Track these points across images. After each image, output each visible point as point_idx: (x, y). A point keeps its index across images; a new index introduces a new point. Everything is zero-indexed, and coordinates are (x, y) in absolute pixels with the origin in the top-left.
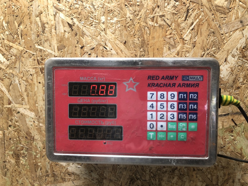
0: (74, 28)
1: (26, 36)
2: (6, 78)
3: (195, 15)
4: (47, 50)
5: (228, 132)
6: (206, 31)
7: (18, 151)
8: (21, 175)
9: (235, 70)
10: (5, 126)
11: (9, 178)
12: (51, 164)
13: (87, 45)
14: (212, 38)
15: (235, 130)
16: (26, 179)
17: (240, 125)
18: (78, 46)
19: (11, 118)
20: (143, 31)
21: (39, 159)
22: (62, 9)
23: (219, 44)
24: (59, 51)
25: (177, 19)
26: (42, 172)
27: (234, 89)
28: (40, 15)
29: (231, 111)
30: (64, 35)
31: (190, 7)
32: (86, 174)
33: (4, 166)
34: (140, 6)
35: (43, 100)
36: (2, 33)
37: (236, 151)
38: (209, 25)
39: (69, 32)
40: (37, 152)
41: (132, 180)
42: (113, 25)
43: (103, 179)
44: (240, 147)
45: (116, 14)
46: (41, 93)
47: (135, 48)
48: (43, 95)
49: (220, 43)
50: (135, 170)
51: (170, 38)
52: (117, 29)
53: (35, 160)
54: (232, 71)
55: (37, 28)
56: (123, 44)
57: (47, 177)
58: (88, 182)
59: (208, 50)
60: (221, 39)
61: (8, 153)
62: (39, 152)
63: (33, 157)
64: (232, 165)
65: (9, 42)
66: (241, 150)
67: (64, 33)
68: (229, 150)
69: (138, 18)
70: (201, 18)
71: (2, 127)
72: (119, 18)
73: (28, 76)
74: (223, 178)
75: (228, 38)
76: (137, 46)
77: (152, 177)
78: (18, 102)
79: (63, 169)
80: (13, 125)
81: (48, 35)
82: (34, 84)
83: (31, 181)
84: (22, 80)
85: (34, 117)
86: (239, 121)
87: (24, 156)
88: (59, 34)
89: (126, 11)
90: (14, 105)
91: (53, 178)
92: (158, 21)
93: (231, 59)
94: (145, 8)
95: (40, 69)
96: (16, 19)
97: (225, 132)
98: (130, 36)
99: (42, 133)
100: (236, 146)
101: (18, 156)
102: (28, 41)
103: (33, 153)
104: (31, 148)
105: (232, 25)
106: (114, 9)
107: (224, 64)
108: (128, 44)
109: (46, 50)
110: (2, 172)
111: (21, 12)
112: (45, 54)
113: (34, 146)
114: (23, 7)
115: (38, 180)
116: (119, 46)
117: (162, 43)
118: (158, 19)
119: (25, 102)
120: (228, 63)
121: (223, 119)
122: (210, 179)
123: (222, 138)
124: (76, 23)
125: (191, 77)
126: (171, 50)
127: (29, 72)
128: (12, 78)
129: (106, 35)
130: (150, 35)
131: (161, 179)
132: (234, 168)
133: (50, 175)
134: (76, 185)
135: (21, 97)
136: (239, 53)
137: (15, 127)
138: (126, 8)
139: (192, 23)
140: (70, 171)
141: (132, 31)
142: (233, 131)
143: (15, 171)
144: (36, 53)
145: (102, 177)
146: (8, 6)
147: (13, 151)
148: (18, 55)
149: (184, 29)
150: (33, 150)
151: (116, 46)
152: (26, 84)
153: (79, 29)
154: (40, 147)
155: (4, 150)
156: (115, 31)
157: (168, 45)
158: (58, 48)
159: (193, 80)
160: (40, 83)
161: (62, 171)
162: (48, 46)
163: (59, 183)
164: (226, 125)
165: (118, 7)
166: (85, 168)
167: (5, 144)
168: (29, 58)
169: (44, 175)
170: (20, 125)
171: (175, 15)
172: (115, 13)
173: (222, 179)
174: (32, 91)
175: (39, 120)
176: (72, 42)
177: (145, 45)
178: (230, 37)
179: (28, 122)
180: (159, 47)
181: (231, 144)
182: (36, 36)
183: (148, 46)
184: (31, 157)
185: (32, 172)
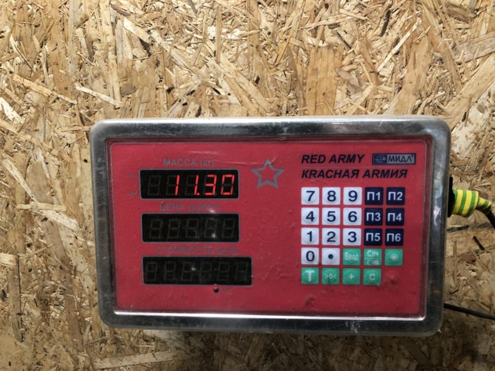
0: (152, 50)
1: (55, 66)
2: (20, 152)
3: (404, 24)
4: (99, 94)
5: (465, 263)
6: (425, 56)
7: (47, 293)
8: (53, 340)
9: (485, 137)
10: (19, 245)
11: (28, 344)
13: (180, 85)
14: (438, 72)
15: (479, 258)
16: (61, 347)
17: (491, 249)
18: (162, 87)
19: (30, 230)
20: (295, 58)
21: (86, 309)
22: (128, 12)
23: (453, 83)
24: (123, 97)
25: (365, 33)
26: (93, 335)
27: (480, 176)
28: (84, 22)
29: (473, 221)
30: (133, 65)
31: (393, 7)
32: (180, 340)
33: (20, 322)
34: (288, 5)
36: (8, 61)
37: (480, 300)
38: (432, 43)
39: (144, 59)
40: (84, 295)
41: (270, 354)
42: (232, 44)
43: (212, 350)
44: (489, 293)
45: (240, 21)
46: (88, 180)
47: (277, 92)
48: (91, 185)
49: (454, 81)
51: (349, 72)
52: (240, 52)
53: (79, 311)
54: (478, 139)
55: (79, 51)
56: (253, 84)
57: (104, 345)
58: (183, 356)
59: (428, 96)
60: (456, 73)
61: (26, 298)
62: (87, 297)
63: (76, 305)
64: (470, 328)
65: (22, 79)
66: (491, 299)
67: (133, 61)
68: (465, 298)
69: (284, 29)
70: (415, 30)
71: (13, 246)
72: (244, 30)
73: (62, 148)
74: (452, 353)
75: (470, 72)
76: (282, 87)
77: (309, 347)
78: (44, 198)
80: (35, 244)
81: (100, 65)
82: (75, 163)
83: (72, 352)
84: (50, 155)
85: (76, 228)
86: (487, 241)
87: (58, 304)
88: (122, 63)
89: (259, 15)
90: (36, 205)
91: (114, 347)
92: (325, 36)
93: (477, 114)
94: (298, 8)
95: (85, 133)
96: (35, 32)
97: (459, 262)
98: (267, 67)
99: (93, 259)
100: (480, 291)
101: (45, 303)
102: (61, 77)
103: (76, 299)
104: (71, 289)
105: (481, 45)
106: (235, 10)
107: (460, 126)
108: (263, 84)
109: (97, 94)
110: (15, 332)
111: (45, 16)
112: (95, 104)
113: (77, 285)
114: (49, 8)
115: (85, 350)
116: (244, 87)
117: (334, 82)
118: (325, 33)
119: (58, 199)
120: (470, 122)
121: (456, 237)
122: (425, 355)
123: (453, 275)
124: (157, 40)
125: (392, 157)
126: (351, 97)
127: (63, 139)
128: (30, 151)
129: (219, 65)
130: (308, 65)
131: (328, 352)
132: (474, 334)
133: (108, 341)
134: (160, 361)
135: (49, 188)
136: (492, 102)
137: (38, 247)
138: (259, 10)
139: (397, 41)
140: (149, 334)
141: (271, 57)
142: (476, 262)
143: (41, 331)
144: (77, 101)
145: (210, 345)
146: (19, 6)
147: (37, 294)
148: (42, 105)
149: (379, 52)
150: (74, 293)
151: (237, 87)
152: (58, 163)
153: (163, 53)
154: (88, 287)
155: (18, 292)
156: (237, 57)
157: (345, 86)
158: (121, 91)
159: (395, 162)
160: (86, 161)
161: (131, 333)
162: (102, 88)
163: (127, 355)
164: (462, 249)
165: (243, 7)
167: (21, 280)
168: (64, 112)
169: (98, 341)
170: (48, 244)
171: (361, 24)
172: (237, 19)
173: (449, 355)
174: (71, 178)
175: (85, 235)
176: (149, 79)
177: (299, 86)
178: (476, 70)
179: (64, 239)
180: (327, 89)
181: (471, 287)
182: (77, 66)
183: (305, 88)
184: (71, 305)
185: (73, 334)
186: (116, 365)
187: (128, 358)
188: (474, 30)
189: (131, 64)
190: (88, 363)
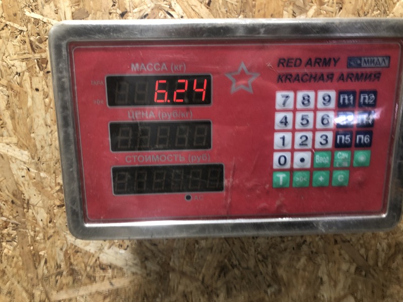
4: (50, 20)
8: (6, 277)
12: (66, 250)
13: (134, 9)
16: (16, 283)
18: (115, 11)
21: (40, 243)
26: (49, 268)
32: (136, 265)
35: (46, 125)
40: (37, 229)
41: (223, 270)
43: (168, 272)
46: (40, 110)
47: (229, 14)
48: (44, 114)
50: (229, 251)
53: (32, 245)
56: (206, 6)
57: (59, 277)
58: (140, 280)
62: (41, 230)
63: (29, 239)
73: (11, 77)
74: (386, 254)
76: (233, 9)
77: (259, 261)
79: (90, 260)
82: (26, 92)
85: (28, 160)
87: (10, 240)
91: (70, 279)
95: (36, 60)
99: (47, 191)
102: (9, 3)
103: (29, 232)
104: (24, 223)
108: (214, 6)
109: (48, 21)
112: (46, 30)
113: (30, 219)
115: (40, 283)
116: (196, 10)
117: (281, 3)
119: (8, 131)
122: (363, 257)
126: (296, 17)
127: (12, 67)
131: (276, 263)
133: (65, 273)
134: (117, 288)
140: (105, 262)
144: (27, 27)
145: (166, 267)
150: (27, 227)
151: (190, 10)
152: (7, 93)
154: (42, 220)
157: (291, 7)
158: (73, 16)
160: (37, 90)
161: (88, 262)
162: (53, 13)
163: (84, 285)
166: (134, 254)
168: (13, 40)
169: (53, 274)
174: (21, 108)
175: (38, 166)
176: (101, 3)
177: (248, 8)
179: (16, 172)
180: (274, 11)
183: (254, 10)
184: (24, 240)
185: (27, 269)
186: (72, 296)
187: (85, 287)
190: (43, 297)
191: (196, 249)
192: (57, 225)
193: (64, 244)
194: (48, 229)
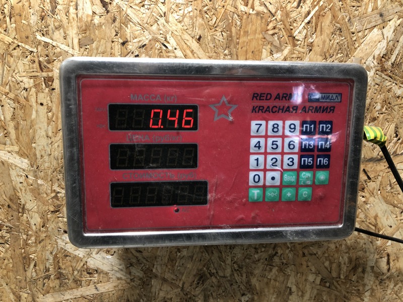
0: (110, 8)
1: (19, 17)
4: (59, 44)
6: (329, 26)
9: (371, 91)
12: (56, 254)
13: (134, 39)
15: (367, 186)
17: (376, 179)
18: (117, 40)
20: (230, 21)
21: (31, 246)
23: (348, 47)
24: (81, 48)
25: (285, 5)
26: (37, 271)
27: (368, 120)
29: (363, 156)
30: (92, 20)
32: (122, 270)
35: (48, 137)
37: (368, 221)
38: (334, 16)
39: (102, 16)
40: (30, 233)
41: (202, 278)
42: (179, 7)
43: (151, 278)
44: (374, 215)
46: (43, 123)
47: (216, 48)
48: (46, 127)
49: (349, 46)
50: (208, 259)
51: (273, 35)
52: (186, 14)
53: (24, 248)
55: (42, 4)
56: (196, 41)
57: (47, 280)
58: (124, 285)
59: (331, 57)
60: (351, 40)
62: (33, 234)
63: (21, 242)
64: (361, 244)
66: (376, 219)
67: (93, 16)
68: (358, 219)
70: (322, 5)
73: (19, 91)
74: (348, 267)
75: (361, 40)
76: (219, 45)
77: (235, 270)
79: (78, 264)
81: (61, 18)
82: (31, 106)
83: (14, 289)
84: (6, 99)
85: (27, 168)
86: (373, 172)
87: (3, 242)
88: (82, 17)
91: (57, 282)
92: (255, 5)
95: (43, 78)
98: (208, 27)
99: (42, 197)
100: (368, 213)
102: (23, 27)
103: (22, 236)
104: (18, 227)
105: (368, 19)
108: (204, 42)
109: (57, 45)
112: (55, 53)
113: (24, 223)
115: (28, 286)
116: (189, 44)
117: (260, 42)
118: (254, 3)
119: (11, 140)
122: (327, 269)
126: (274, 55)
127: (21, 83)
129: (168, 24)
130: (241, 28)
131: (251, 273)
132: (364, 249)
133: (52, 276)
134: (101, 292)
135: (2, 130)
136: (376, 64)
139: (309, 13)
140: (92, 267)
141: (211, 20)
142: (365, 189)
144: (37, 49)
145: (149, 274)
148: (2, 52)
149: (295, 21)
150: (21, 230)
151: (183, 43)
152: (14, 105)
153: (120, 11)
154: (35, 224)
156: (183, 19)
157: (269, 46)
158: (79, 42)
160: (42, 104)
161: (75, 267)
162: (62, 39)
166: (120, 260)
168: (23, 59)
169: (41, 277)
173: (346, 268)
174: (26, 120)
175: (36, 174)
176: (106, 33)
177: (233, 44)
178: (364, 39)
179: (15, 179)
180: (255, 49)
181: (361, 210)
182: (39, 18)
183: (238, 47)
184: (16, 243)
185: (17, 272)
186: (59, 300)
187: (69, 291)
188: (363, 7)
189: (91, 19)
190: (30, 299)
191: (178, 257)
192: (49, 229)
193: (54, 248)
194: (40, 233)
